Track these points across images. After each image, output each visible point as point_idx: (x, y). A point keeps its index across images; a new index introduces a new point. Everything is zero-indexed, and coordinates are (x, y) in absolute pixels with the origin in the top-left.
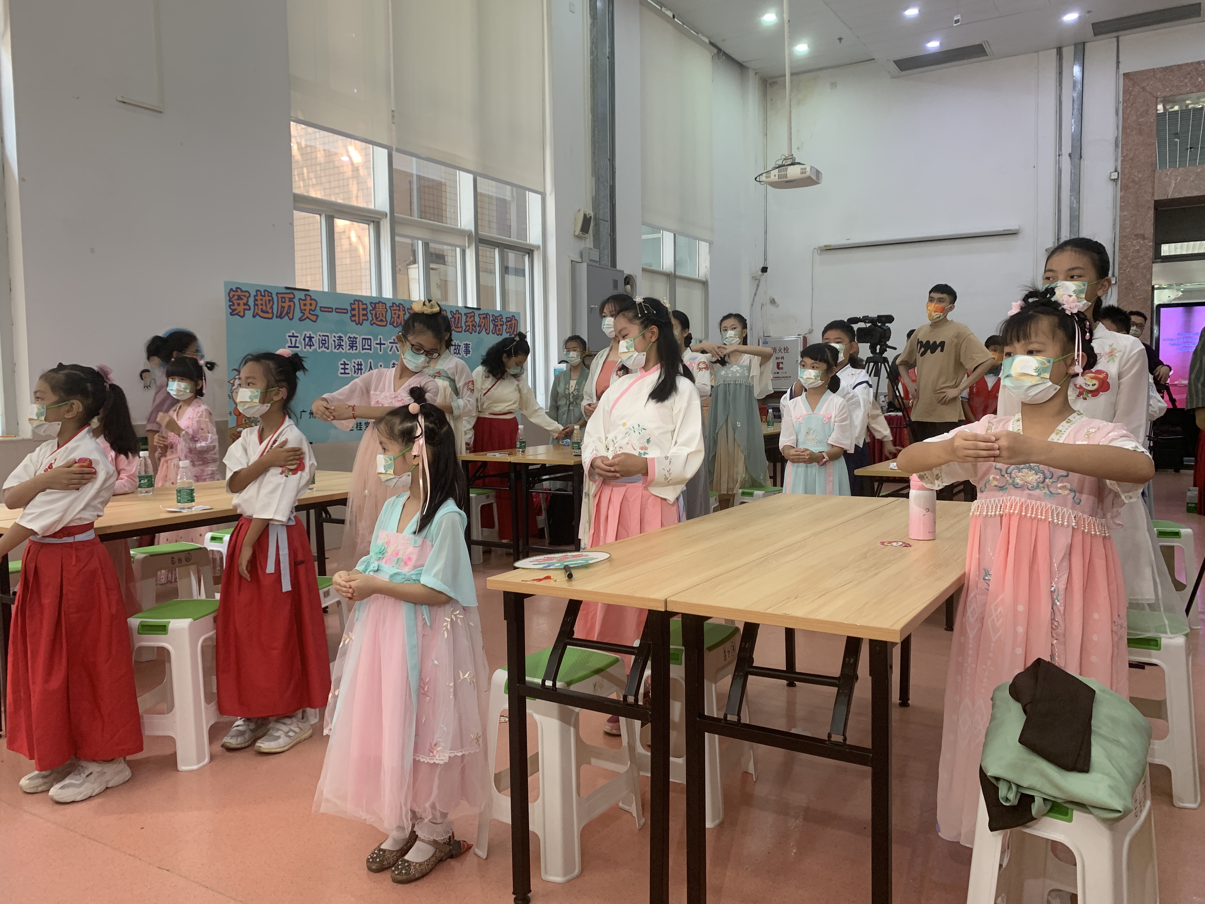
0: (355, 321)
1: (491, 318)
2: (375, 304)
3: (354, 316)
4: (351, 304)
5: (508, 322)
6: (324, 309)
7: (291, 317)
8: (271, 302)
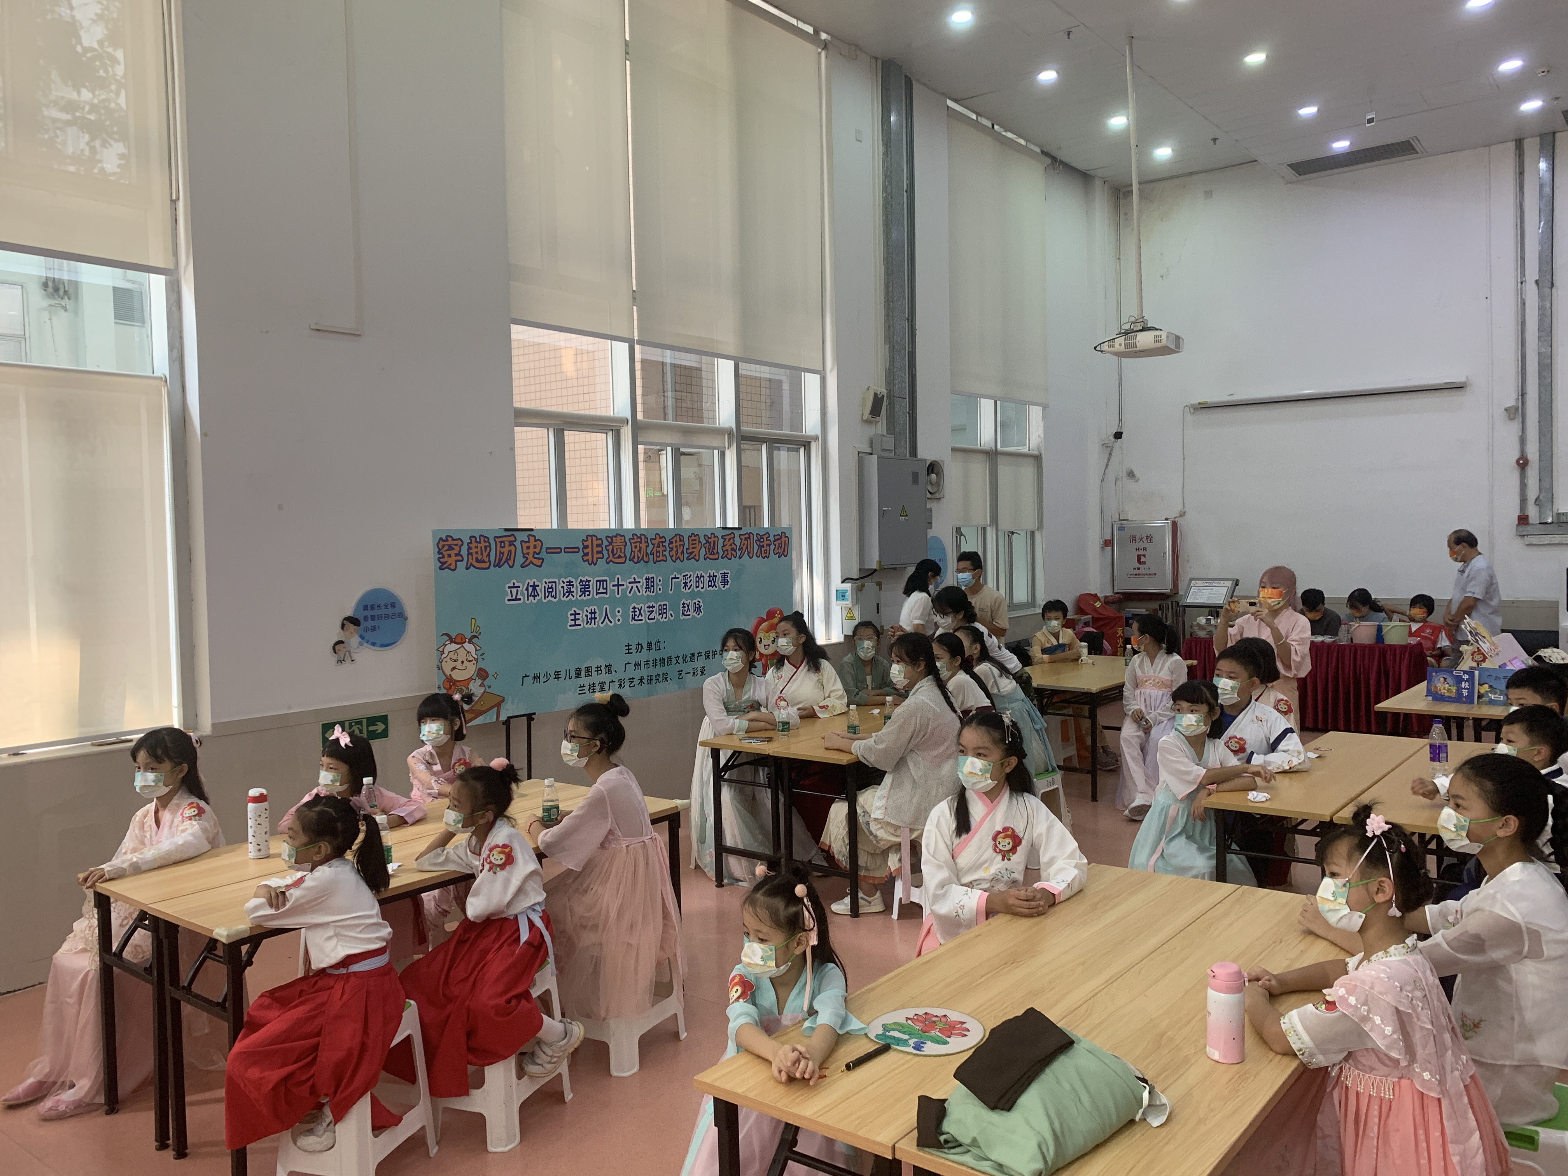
0: (588, 560)
1: (755, 538)
2: (612, 538)
3: (586, 554)
4: (583, 540)
5: (776, 540)
6: (551, 551)
7: (511, 565)
8: (488, 548)
